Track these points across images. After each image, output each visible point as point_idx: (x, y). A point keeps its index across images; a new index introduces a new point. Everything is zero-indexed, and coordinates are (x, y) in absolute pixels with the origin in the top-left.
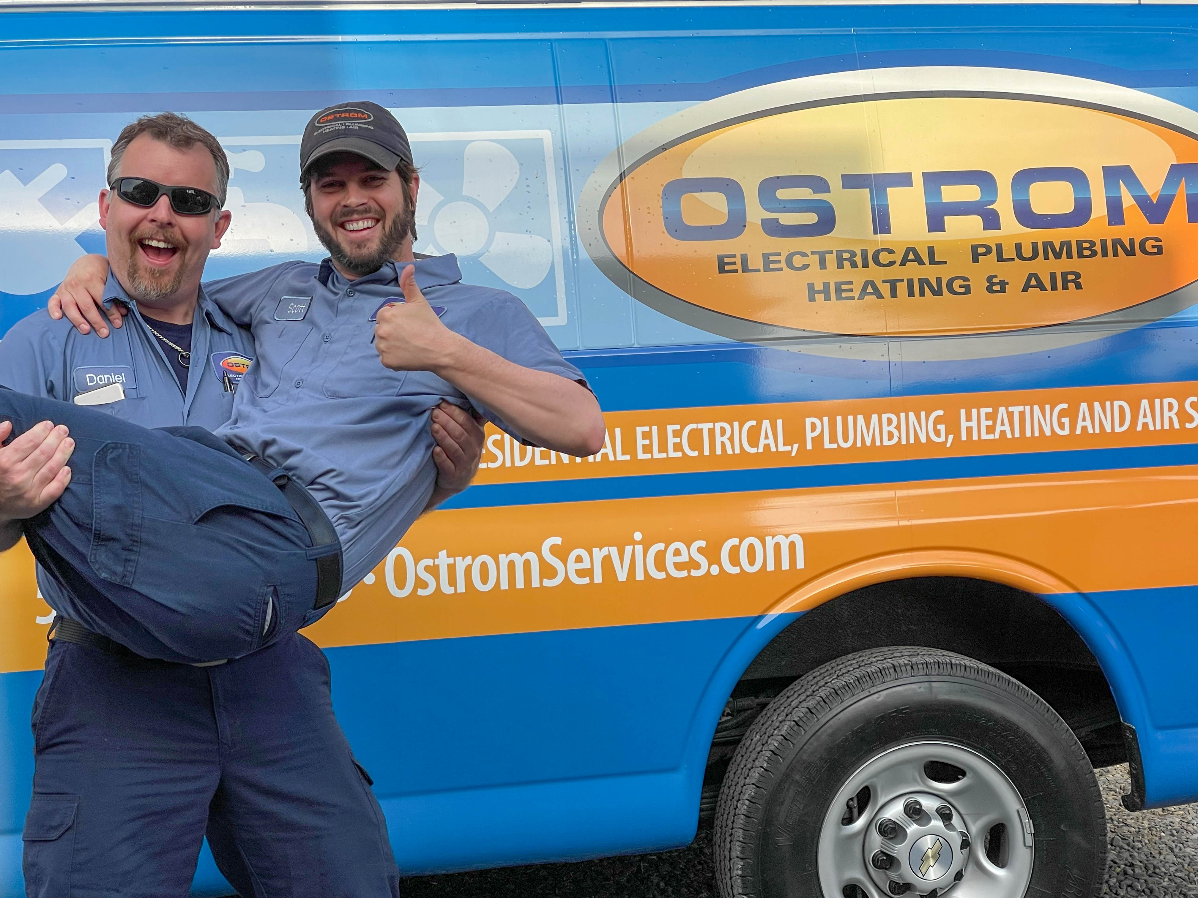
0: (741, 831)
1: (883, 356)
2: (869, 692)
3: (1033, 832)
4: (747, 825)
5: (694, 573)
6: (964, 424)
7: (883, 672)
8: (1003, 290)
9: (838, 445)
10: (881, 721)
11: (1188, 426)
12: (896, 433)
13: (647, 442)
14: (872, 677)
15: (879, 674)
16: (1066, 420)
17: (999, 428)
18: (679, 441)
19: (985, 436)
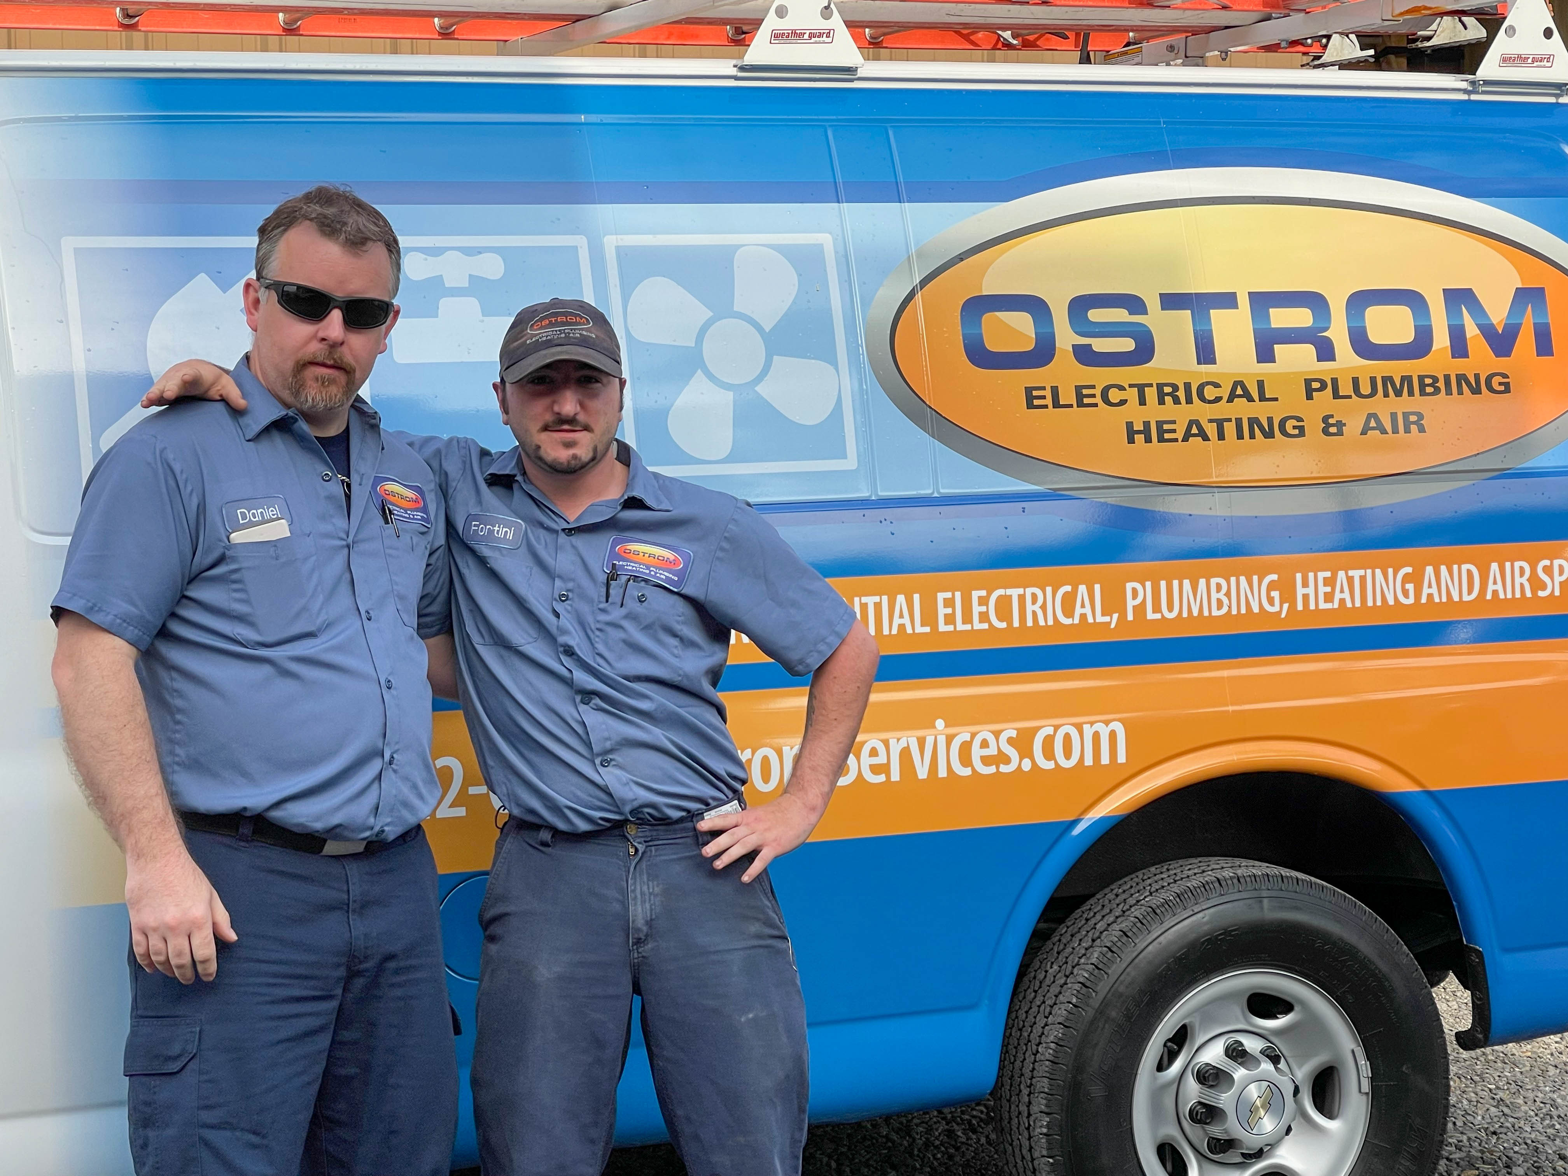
0: (1046, 1080)
1: (1211, 509)
2: (1193, 911)
3: (1370, 1076)
4: (1054, 1072)
5: (1004, 769)
6: (1300, 591)
7: (1207, 887)
8: (1340, 433)
9: (1163, 615)
10: (1207, 945)
11: (1541, 594)
12: (1225, 601)
13: (949, 611)
14: (1195, 893)
15: (1203, 889)
16: (1410, 587)
17: (1338, 596)
18: (985, 610)
19: (1323, 606)
